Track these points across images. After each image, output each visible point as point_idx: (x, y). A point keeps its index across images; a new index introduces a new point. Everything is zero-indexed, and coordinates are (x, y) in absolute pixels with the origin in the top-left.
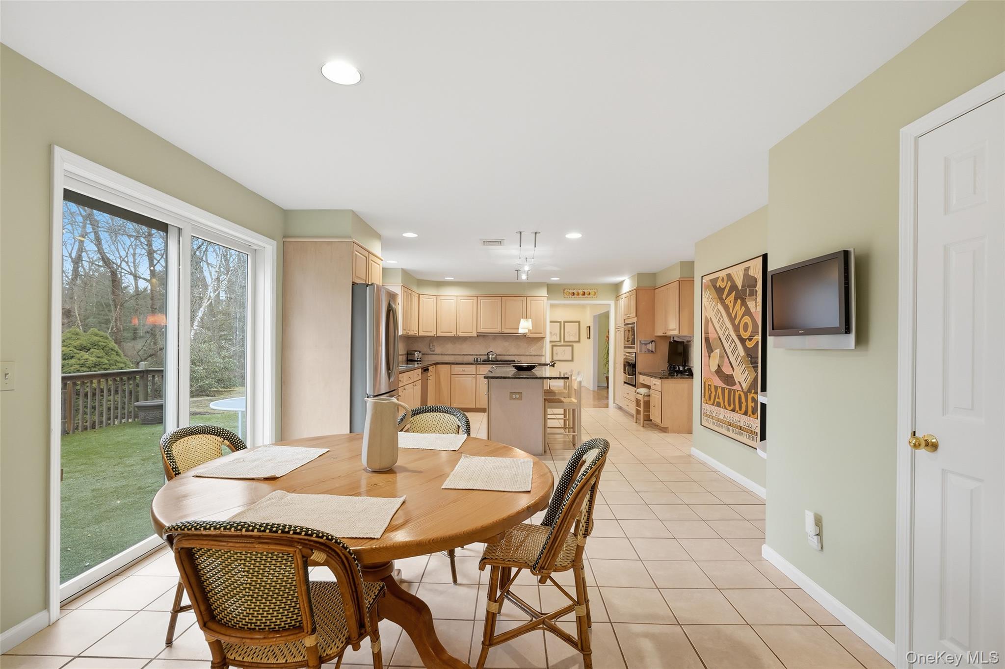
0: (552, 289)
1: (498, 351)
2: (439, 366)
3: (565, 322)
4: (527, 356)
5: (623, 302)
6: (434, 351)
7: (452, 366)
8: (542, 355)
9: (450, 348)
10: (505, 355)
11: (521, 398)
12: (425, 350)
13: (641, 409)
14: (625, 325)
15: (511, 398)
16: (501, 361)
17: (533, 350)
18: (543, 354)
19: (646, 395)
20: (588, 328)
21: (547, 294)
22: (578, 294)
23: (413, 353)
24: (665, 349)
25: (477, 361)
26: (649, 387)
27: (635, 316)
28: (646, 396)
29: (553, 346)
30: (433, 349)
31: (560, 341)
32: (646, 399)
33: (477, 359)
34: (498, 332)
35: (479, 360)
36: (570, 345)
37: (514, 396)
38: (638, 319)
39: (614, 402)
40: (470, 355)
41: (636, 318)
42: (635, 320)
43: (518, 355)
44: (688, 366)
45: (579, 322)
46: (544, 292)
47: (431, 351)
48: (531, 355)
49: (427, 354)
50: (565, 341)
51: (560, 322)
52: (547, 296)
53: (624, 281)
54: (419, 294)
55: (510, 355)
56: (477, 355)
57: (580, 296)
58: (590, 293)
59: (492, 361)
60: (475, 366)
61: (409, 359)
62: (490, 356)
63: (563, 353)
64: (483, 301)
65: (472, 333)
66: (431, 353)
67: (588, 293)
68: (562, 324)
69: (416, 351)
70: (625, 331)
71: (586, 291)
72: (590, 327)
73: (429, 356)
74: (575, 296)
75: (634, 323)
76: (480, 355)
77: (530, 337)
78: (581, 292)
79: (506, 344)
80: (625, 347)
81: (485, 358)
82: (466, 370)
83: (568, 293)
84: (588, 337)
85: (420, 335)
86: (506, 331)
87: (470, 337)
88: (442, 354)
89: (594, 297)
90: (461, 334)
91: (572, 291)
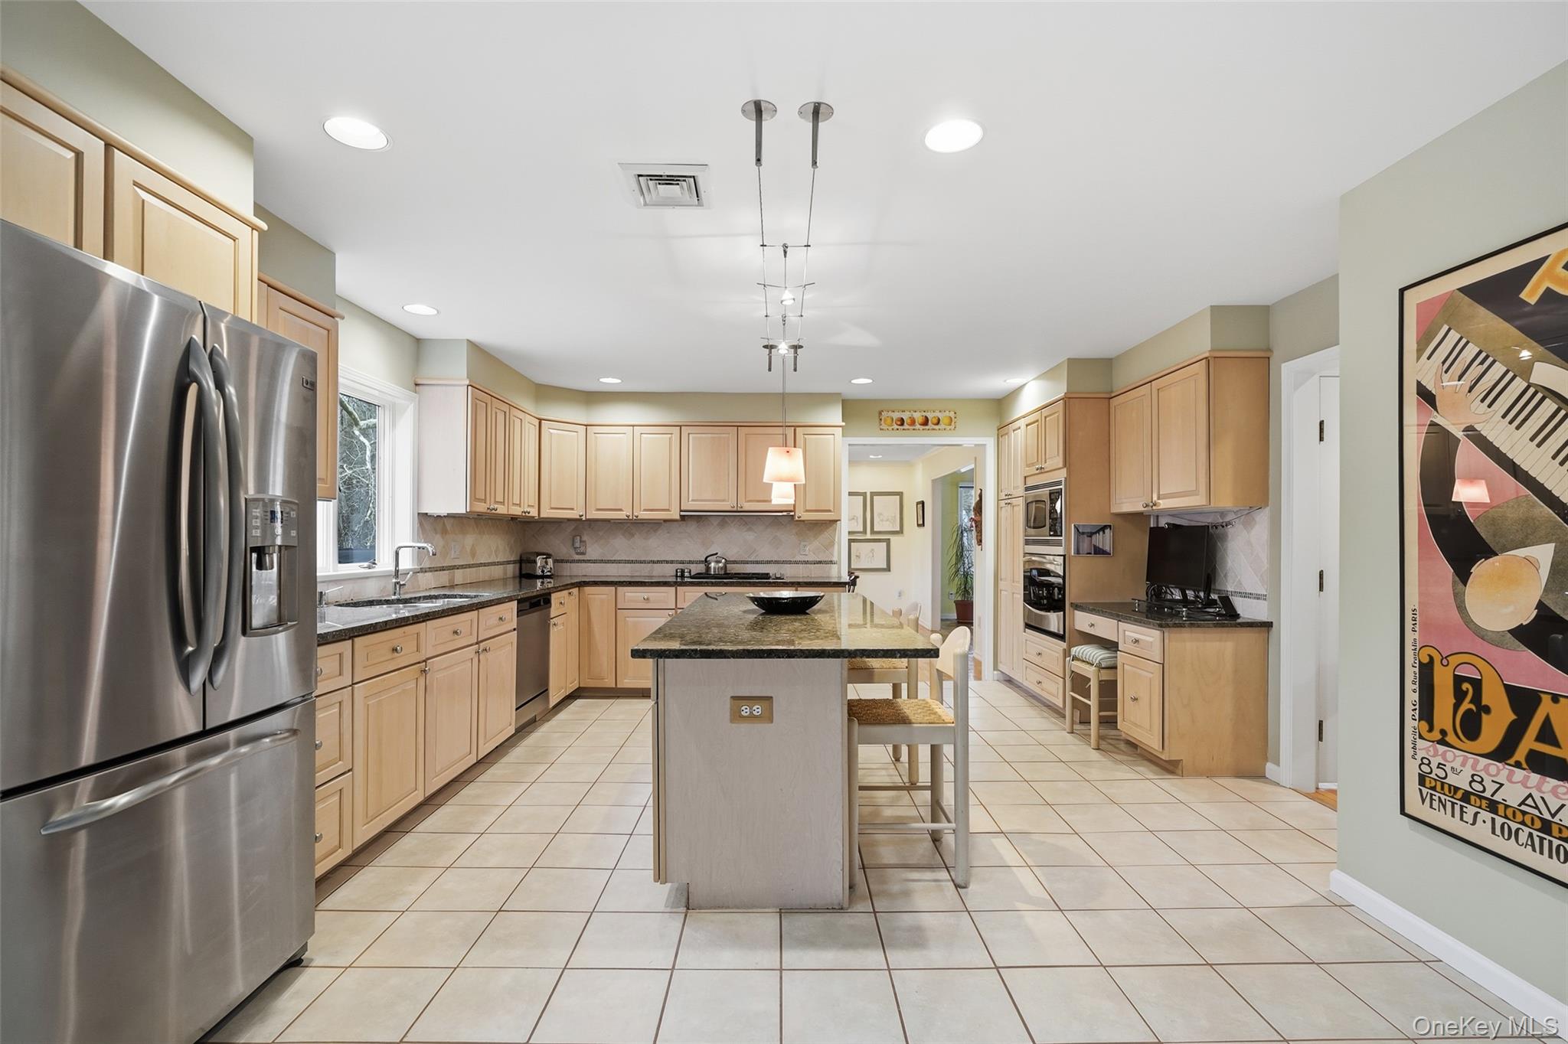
0: (855, 409)
1: (732, 553)
2: (588, 589)
3: (873, 494)
4: (796, 562)
5: (1020, 438)
6: (583, 554)
7: (620, 589)
8: (831, 562)
9: (621, 546)
10: (747, 562)
11: (768, 717)
12: (563, 550)
13: (1093, 702)
14: (1027, 489)
15: (736, 717)
16: (738, 575)
17: (811, 549)
18: (835, 559)
19: (1104, 665)
20: (920, 506)
21: (843, 421)
22: (913, 422)
23: (532, 558)
24: (1139, 546)
25: (682, 576)
26: (1111, 646)
27: (1061, 465)
28: (1103, 668)
29: (850, 541)
30: (582, 549)
31: (865, 532)
32: (1106, 675)
33: (683, 571)
34: (729, 509)
35: (686, 574)
36: (884, 539)
37: (745, 711)
38: (1069, 473)
39: (996, 668)
40: (667, 562)
41: (1065, 470)
42: (1061, 475)
43: (777, 562)
44: (1219, 592)
45: (900, 494)
46: (834, 416)
47: (577, 554)
48: (807, 562)
49: (567, 561)
50: (873, 532)
51: (864, 495)
52: (844, 424)
53: (1022, 387)
54: (540, 420)
55: (757, 562)
56: (682, 562)
57: (918, 426)
58: (939, 420)
59: (715, 577)
60: (674, 588)
61: (523, 572)
62: (713, 565)
63: (870, 555)
64: (695, 440)
65: (668, 510)
66: (577, 557)
67: (935, 421)
68: (868, 500)
69: (539, 554)
70: (1027, 505)
71: (930, 415)
72: (923, 503)
73: (572, 565)
74: (906, 426)
75: (1059, 483)
76: (690, 562)
77: (803, 521)
78: (918, 417)
79: (750, 536)
80: (1027, 542)
81: (701, 568)
82: (651, 599)
83: (889, 421)
84: (921, 522)
85: (542, 516)
86: (747, 506)
87: (665, 521)
88: (602, 561)
89: (948, 428)
90: (644, 515)
91: (896, 415)
